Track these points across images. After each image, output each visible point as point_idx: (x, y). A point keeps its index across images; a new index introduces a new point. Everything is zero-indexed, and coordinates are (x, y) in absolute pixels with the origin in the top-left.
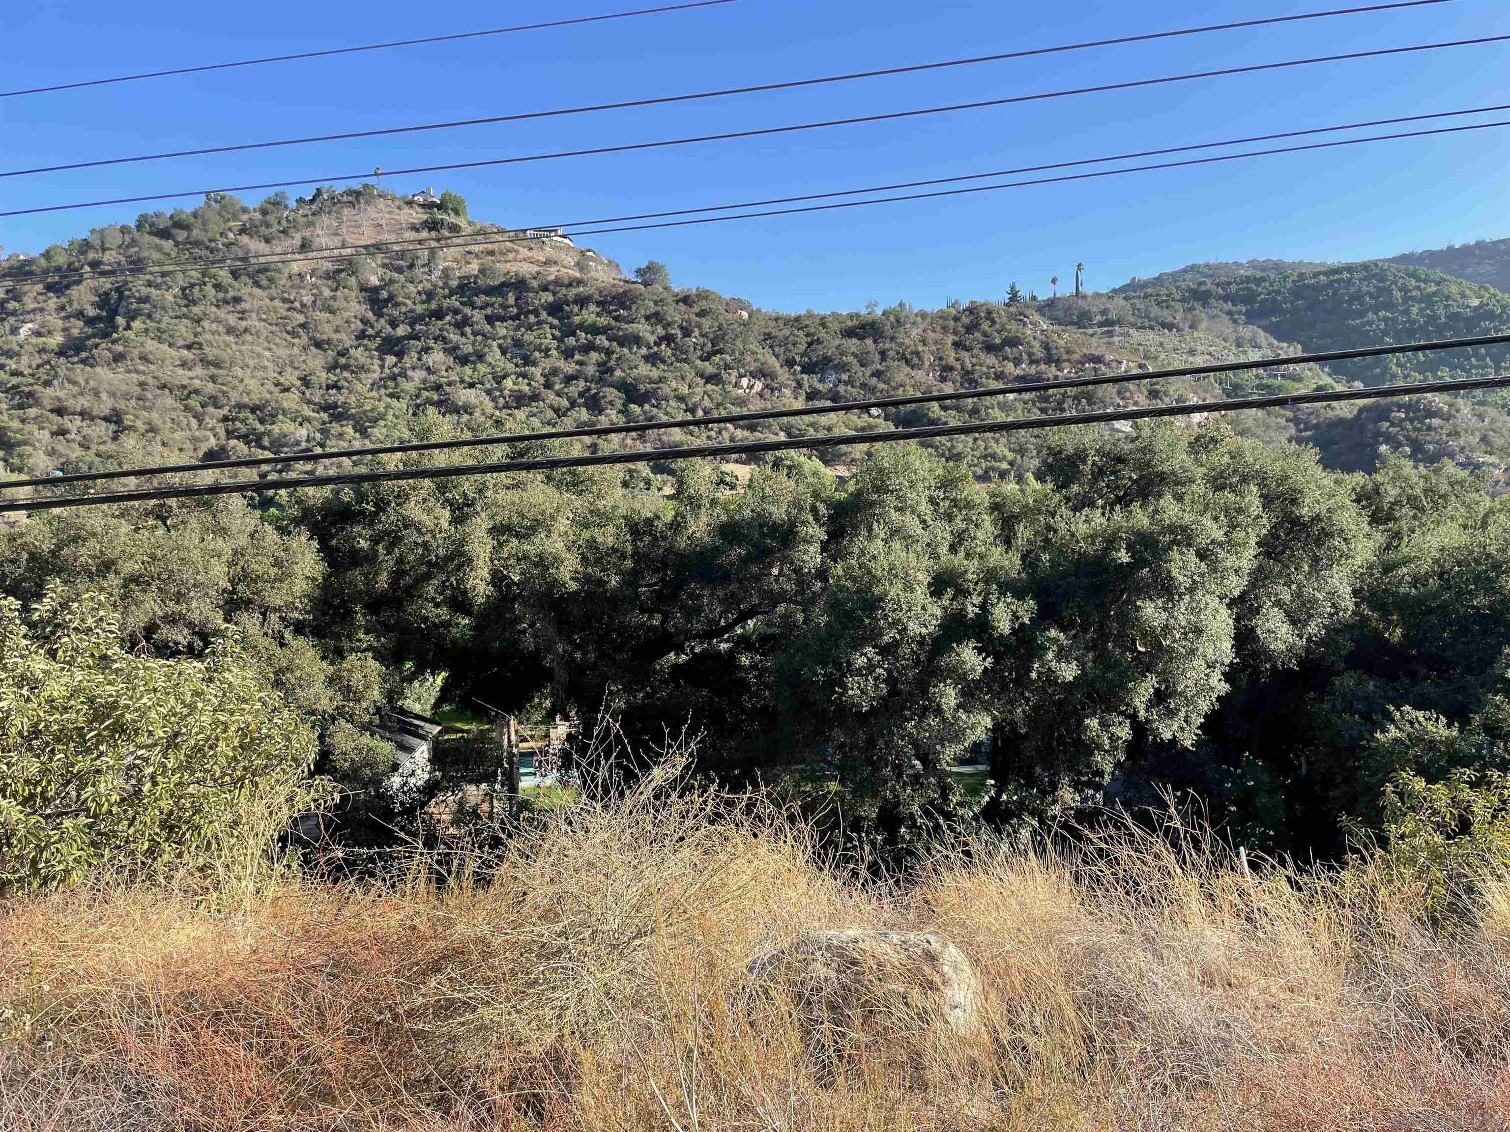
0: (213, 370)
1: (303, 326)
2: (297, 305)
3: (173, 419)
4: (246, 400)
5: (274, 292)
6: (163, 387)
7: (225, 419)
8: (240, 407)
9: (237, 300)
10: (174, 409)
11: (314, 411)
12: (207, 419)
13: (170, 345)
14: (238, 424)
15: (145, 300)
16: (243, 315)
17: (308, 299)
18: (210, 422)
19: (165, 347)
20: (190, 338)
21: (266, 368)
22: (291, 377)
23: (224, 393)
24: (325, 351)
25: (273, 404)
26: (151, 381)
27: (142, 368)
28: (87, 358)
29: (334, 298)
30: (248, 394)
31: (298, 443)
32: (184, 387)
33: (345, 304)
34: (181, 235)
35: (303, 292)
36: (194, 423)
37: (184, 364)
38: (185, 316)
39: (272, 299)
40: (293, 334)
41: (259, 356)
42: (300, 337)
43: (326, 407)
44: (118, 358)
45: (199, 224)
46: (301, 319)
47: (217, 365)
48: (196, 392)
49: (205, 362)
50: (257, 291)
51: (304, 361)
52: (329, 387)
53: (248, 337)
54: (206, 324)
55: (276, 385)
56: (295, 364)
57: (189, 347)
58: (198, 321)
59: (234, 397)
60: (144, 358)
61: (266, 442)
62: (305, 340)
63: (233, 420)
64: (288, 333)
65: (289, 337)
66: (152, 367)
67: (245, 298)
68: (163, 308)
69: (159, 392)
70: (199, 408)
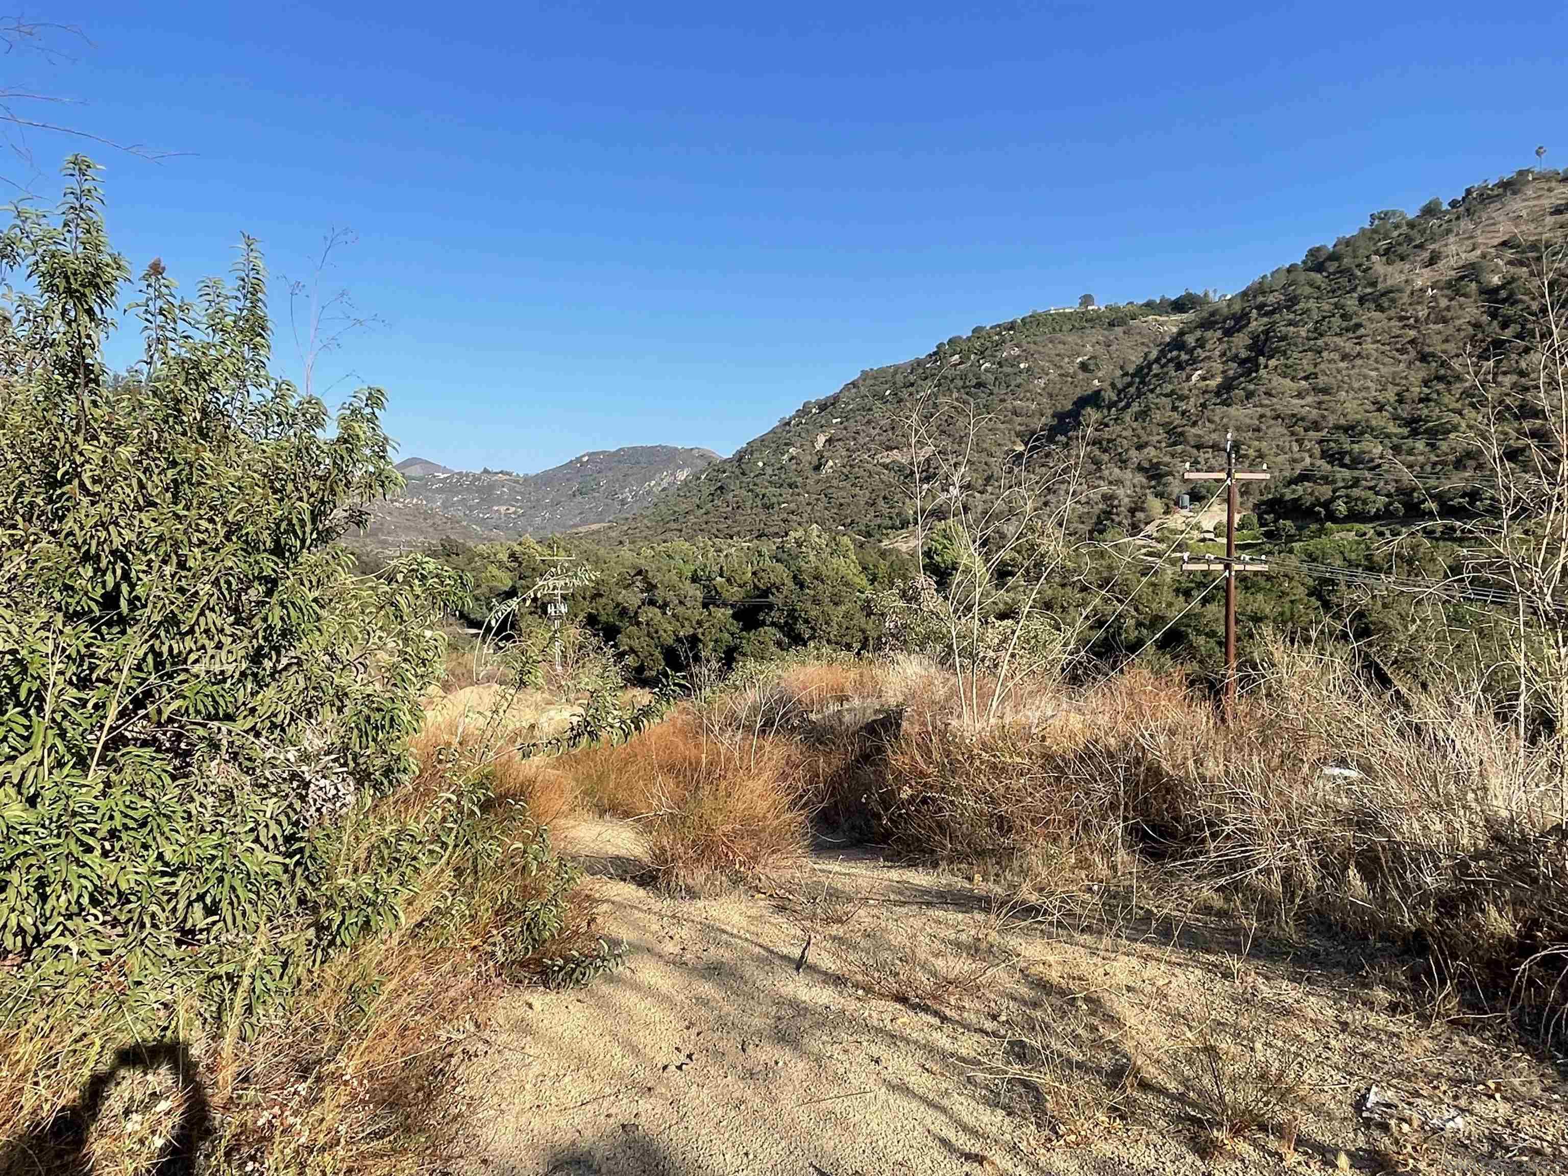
0: (1321, 397)
1: (1412, 342)
2: (1412, 321)
3: (1278, 446)
4: (1342, 422)
5: (1392, 313)
6: (1276, 418)
7: (1320, 442)
8: (1337, 427)
9: (1358, 326)
10: (1283, 435)
11: (1399, 426)
12: (1306, 442)
13: (1292, 379)
14: (1332, 444)
15: (1283, 338)
16: (1359, 342)
17: (1422, 313)
18: (1307, 445)
19: (1287, 381)
20: (1310, 369)
21: (1368, 388)
22: (1390, 395)
23: (1324, 417)
24: (1429, 363)
25: (1363, 424)
26: (1269, 414)
27: (1267, 402)
28: (1226, 399)
29: (1448, 308)
30: (1345, 416)
31: (1372, 460)
32: (1294, 415)
33: (1460, 312)
34: (1332, 267)
35: (1419, 308)
36: (1296, 448)
37: (1300, 395)
38: (1310, 350)
39: (1390, 319)
40: (1402, 351)
41: (1365, 377)
42: (1408, 353)
43: (1408, 423)
44: (1249, 395)
45: (1350, 253)
46: (1412, 333)
47: (1325, 391)
48: (1303, 419)
49: (1316, 390)
50: (1377, 315)
51: (1406, 378)
52: (1421, 400)
53: (1359, 362)
54: (1325, 354)
55: (1374, 404)
56: (1397, 381)
57: (1306, 378)
58: (1320, 353)
59: (1332, 420)
60: (1268, 394)
61: (1347, 460)
62: (1413, 354)
63: (1328, 441)
64: (1397, 350)
65: (1397, 354)
66: (1275, 400)
67: (1364, 323)
68: (1295, 345)
69: (1273, 422)
70: (1302, 432)
